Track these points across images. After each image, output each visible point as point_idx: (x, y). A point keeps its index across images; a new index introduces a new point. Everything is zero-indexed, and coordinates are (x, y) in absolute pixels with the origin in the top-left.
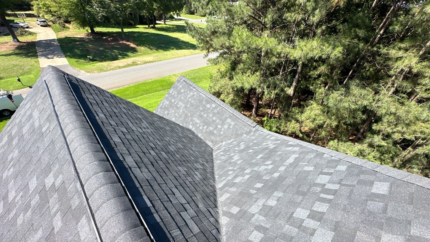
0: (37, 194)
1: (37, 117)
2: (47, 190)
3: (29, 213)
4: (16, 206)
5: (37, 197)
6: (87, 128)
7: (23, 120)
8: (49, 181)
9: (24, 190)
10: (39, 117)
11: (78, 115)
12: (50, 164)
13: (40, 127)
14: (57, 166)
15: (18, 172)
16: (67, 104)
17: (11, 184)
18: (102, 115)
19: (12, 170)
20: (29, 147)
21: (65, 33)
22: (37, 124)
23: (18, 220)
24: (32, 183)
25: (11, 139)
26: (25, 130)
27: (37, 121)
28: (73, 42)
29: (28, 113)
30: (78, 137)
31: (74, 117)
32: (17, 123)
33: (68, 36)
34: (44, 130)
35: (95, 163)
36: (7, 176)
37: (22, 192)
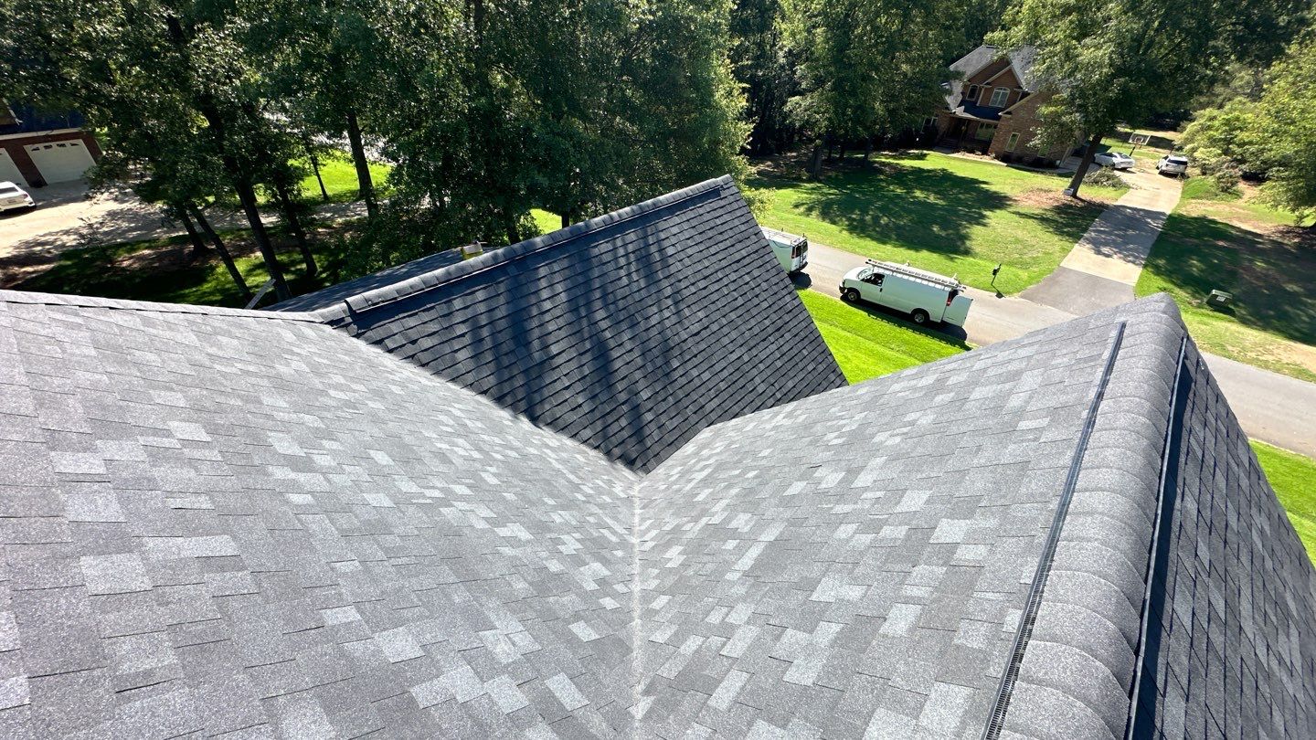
0: (906, 524)
1: (1027, 388)
2: (931, 541)
3: (866, 539)
4: (856, 503)
5: (901, 532)
6: (1147, 516)
7: (991, 372)
8: (950, 530)
9: (889, 494)
10: (1034, 392)
11: (1150, 463)
12: (979, 501)
13: (1020, 413)
14: (992, 523)
15: (904, 454)
16: (1143, 416)
17: (878, 460)
18: (1191, 506)
19: (898, 439)
20: (962, 430)
21: (1212, 205)
22: (1015, 402)
23: (842, 527)
24: (913, 499)
25: (939, 386)
26: (978, 393)
27: (1021, 394)
28: (1210, 236)
29: (1012, 367)
30: (1113, 517)
31: (1140, 460)
32: (974, 368)
33: (1210, 218)
34: (1023, 425)
35: (1108, 623)
36: (882, 443)
37: (883, 493)
